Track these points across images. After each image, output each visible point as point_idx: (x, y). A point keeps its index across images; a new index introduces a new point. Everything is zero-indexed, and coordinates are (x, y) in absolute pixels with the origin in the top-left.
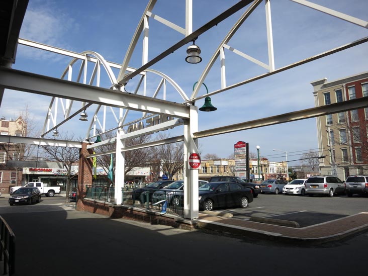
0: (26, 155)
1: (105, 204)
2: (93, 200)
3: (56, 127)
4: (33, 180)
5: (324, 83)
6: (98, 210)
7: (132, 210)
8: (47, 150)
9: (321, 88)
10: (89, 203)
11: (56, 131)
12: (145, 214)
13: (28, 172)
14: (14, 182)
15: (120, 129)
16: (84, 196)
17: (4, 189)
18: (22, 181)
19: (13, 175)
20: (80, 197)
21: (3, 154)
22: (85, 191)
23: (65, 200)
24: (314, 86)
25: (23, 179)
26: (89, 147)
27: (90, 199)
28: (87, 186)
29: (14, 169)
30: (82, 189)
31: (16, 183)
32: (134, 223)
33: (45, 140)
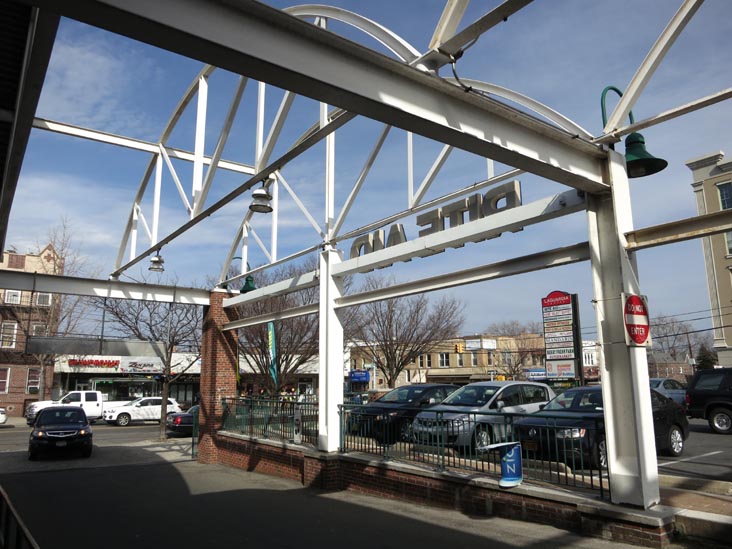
0: (62, 328)
1: (285, 449)
2: (246, 437)
3: (158, 247)
4: (77, 385)
5: (719, 164)
6: (261, 464)
7: (382, 469)
8: (117, 314)
9: (711, 174)
10: (234, 444)
11: (158, 256)
12: (438, 483)
13: (67, 369)
14: (34, 391)
15: (328, 248)
16: (217, 426)
17: (13, 407)
18: (53, 388)
19: (33, 374)
20: (207, 429)
21: (12, 328)
22: (219, 412)
23: (156, 433)
24: (693, 169)
25: (54, 384)
26: (227, 302)
27: (237, 435)
28: (224, 399)
29: (36, 362)
30: (213, 408)
31: (41, 393)
32: (405, 510)
33: (122, 285)
